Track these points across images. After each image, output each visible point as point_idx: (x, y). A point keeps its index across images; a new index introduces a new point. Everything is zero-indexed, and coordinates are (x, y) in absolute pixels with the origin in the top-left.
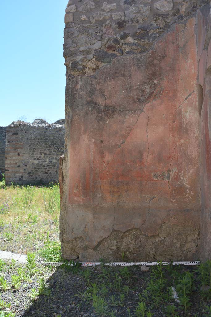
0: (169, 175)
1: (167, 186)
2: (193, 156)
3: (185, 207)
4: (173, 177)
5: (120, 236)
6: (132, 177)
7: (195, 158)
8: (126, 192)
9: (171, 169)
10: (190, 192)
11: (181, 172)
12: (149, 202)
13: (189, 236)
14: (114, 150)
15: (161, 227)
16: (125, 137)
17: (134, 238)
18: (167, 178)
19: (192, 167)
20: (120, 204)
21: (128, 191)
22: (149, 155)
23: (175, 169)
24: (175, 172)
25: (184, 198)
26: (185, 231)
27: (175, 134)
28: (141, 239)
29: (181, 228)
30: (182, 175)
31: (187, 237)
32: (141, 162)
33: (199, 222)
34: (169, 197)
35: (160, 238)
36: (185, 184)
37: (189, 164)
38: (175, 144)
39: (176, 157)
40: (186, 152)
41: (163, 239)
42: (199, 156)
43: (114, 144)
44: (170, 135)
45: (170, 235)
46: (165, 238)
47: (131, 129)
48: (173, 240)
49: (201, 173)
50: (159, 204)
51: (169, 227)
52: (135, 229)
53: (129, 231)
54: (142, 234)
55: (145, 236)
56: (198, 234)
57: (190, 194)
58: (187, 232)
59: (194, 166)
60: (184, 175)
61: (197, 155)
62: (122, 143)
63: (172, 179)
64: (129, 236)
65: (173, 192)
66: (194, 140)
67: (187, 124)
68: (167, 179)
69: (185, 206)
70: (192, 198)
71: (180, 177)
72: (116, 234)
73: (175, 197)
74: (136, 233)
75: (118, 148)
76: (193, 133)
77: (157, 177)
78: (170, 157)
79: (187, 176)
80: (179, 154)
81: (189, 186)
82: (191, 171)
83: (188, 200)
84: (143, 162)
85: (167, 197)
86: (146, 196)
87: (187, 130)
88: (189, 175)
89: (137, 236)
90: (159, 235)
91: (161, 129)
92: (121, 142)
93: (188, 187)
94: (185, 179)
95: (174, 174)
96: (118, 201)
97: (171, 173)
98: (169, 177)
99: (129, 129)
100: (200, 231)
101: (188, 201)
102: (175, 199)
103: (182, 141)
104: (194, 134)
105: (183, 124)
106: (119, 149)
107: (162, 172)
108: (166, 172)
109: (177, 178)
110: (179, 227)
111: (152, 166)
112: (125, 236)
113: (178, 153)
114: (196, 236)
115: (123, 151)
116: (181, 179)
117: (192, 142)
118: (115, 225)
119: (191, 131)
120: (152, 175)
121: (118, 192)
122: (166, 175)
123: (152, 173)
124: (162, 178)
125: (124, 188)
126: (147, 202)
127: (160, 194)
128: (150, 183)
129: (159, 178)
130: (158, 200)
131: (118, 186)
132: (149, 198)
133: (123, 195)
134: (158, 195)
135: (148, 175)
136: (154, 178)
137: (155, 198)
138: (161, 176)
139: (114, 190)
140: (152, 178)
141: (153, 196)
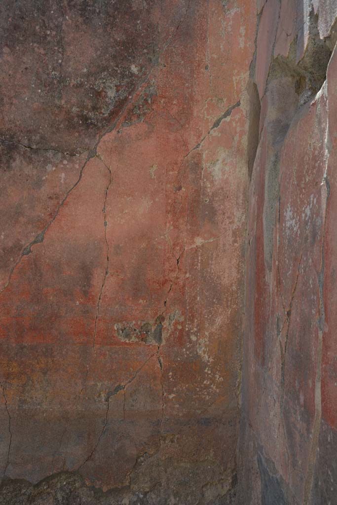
0: (161, 329)
1: (155, 358)
2: (226, 281)
3: (199, 412)
4: (170, 335)
5: (24, 494)
6: (60, 333)
7: (231, 285)
8: (45, 373)
9: (167, 313)
10: (215, 374)
11: (193, 322)
12: (107, 400)
13: (208, 487)
14: (12, 259)
15: (137, 464)
16: (43, 225)
17: (63, 497)
18: (155, 338)
19: (220, 310)
20: (25, 407)
21: (49, 373)
22: (107, 276)
23: (176, 314)
24: (177, 323)
25: (198, 389)
26: (198, 474)
27: (181, 221)
28: (84, 500)
29: (188, 465)
30: (195, 329)
31: (204, 489)
32: (85, 293)
33: (235, 450)
34: (160, 387)
35: (134, 494)
36: (200, 352)
37: (214, 303)
38: (179, 248)
39: (181, 283)
40: (207, 271)
41: (141, 496)
42: (240, 282)
43: (10, 244)
44: (168, 224)
45: (160, 485)
46: (145, 494)
47: (61, 203)
48: (166, 501)
49: (243, 326)
50: (133, 406)
51: (158, 465)
52: (67, 472)
53: (47, 479)
54: (87, 487)
55: (92, 492)
56: (232, 482)
57: (213, 380)
58: (202, 476)
59: (227, 307)
60: (199, 331)
61: (235, 280)
62: (35, 242)
63: (167, 340)
64: (49, 493)
65: (171, 374)
66: (230, 239)
67: (214, 194)
68: (154, 341)
69: (199, 409)
70: (218, 391)
71: (188, 334)
72: (12, 490)
73: (175, 386)
74: (68, 483)
75: (23, 255)
76: (227, 221)
77: (128, 336)
78: (165, 282)
79: (207, 333)
80: (188, 275)
81: (211, 360)
82: (219, 321)
83: (208, 394)
84: (93, 294)
85: (154, 388)
86: (99, 384)
87: (213, 212)
88: (213, 330)
89: (71, 492)
90: (132, 487)
91: (144, 206)
92: (32, 239)
93: (208, 361)
94: (201, 341)
95: (172, 327)
96: (20, 400)
97: (166, 324)
98: (161, 335)
99: (55, 202)
100: (236, 474)
101: (207, 398)
102: (173, 392)
103: (199, 241)
104: (230, 223)
105: (204, 194)
106: (25, 257)
107: (144, 323)
108: (152, 322)
109: (180, 338)
110: (182, 464)
111: (117, 307)
112: (40, 494)
113: (186, 273)
114: (228, 487)
115: (36, 265)
116: (190, 342)
117: (224, 245)
118: (10, 467)
119: (224, 214)
120: (115, 330)
121: (22, 374)
122: (153, 330)
123: (116, 324)
124: (142, 339)
125: (38, 364)
126: (99, 401)
127: (135, 379)
128: (109, 351)
129: (133, 337)
130: (131, 394)
131: (23, 359)
132: (107, 390)
133: (36, 383)
134: (130, 382)
135: (103, 330)
136: (120, 337)
137: (122, 390)
138: (140, 332)
139: (11, 369)
140: (114, 337)
141: (116, 386)
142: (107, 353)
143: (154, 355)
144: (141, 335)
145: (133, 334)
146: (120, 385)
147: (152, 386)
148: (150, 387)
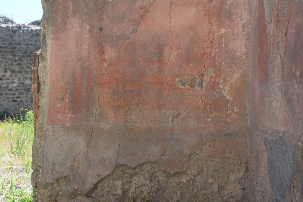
0: (202, 81)
1: (199, 97)
2: (239, 53)
3: (225, 129)
4: (208, 84)
5: (128, 173)
6: (146, 83)
7: (242, 56)
8: (138, 106)
9: (205, 72)
10: (234, 107)
11: (220, 77)
12: (172, 121)
13: (231, 173)
14: (120, 42)
15: (190, 159)
16: (137, 23)
17: (149, 176)
18: (199, 86)
19: (236, 70)
20: (128, 124)
21: (140, 105)
22: (171, 51)
23: (211, 72)
24: (211, 77)
25: (224, 116)
26: (225, 165)
27: (213, 20)
28: (160, 178)
29: (219, 160)
30: (222, 81)
31: (229, 174)
32: (160, 61)
33: (246, 152)
34: (202, 114)
35: (188, 175)
36: (225, 94)
37: (232, 66)
38: (211, 35)
39: (213, 55)
40: (228, 48)
41: (193, 177)
42: (247, 54)
43: (119, 34)
44: (205, 22)
45: (203, 172)
46: (195, 176)
47: (146, 11)
48: (207, 180)
49: (250, 79)
50: (187, 125)
51: (202, 160)
52: (150, 162)
53: (140, 165)
54: (162, 171)
55: (165, 174)
56: (246, 170)
57: (233, 111)
58: (228, 167)
59: (240, 68)
60: (224, 82)
61: (244, 53)
62: (132, 32)
63: (206, 87)
64: (141, 174)
65: (208, 107)
66: (241, 29)
67: (231, 4)
68: (198, 88)
69: (225, 127)
70: (236, 117)
71: (218, 83)
72: (121, 170)
73: (211, 114)
74: (152, 168)
75: (126, 40)
76: (239, 19)
77: (184, 85)
78: (204, 54)
79: (228, 84)
80: (217, 50)
81: (231, 99)
82: (235, 76)
83: (230, 118)
84: (164, 61)
85: (199, 115)
86: (168, 112)
87: (231, 14)
88: (232, 82)
89: (153, 173)
90: (187, 171)
91: (192, 11)
92: (131, 31)
93: (230, 100)
94: (226, 88)
95: (209, 80)
96: (124, 121)
97: (205, 78)
98: (202, 84)
99: (143, 10)
100: (248, 166)
101: (230, 121)
102: (210, 117)
103: (223, 31)
104: (241, 20)
105: (225, 4)
106: (127, 41)
107: (192, 77)
108: (197, 77)
109: (214, 85)
110: (216, 160)
111: (177, 68)
112: (136, 173)
113: (216, 49)
114: (243, 174)
115: (133, 45)
116: (219, 88)
117: (238, 33)
118: (120, 157)
119: (237, 15)
120: (176, 82)
121: (126, 106)
122: (198, 82)
123: (177, 78)
124: (192, 86)
125: (134, 100)
126: (168, 122)
127: (188, 109)
128: (173, 93)
129: (187, 86)
130: (186, 118)
131: (126, 97)
132: (172, 116)
133: (133, 111)
134: (185, 111)
135: (170, 82)
136: (179, 86)
137: (181, 116)
138: (190, 82)
139: (119, 103)
140: (176, 85)
141: (177, 113)
142: (172, 94)
143: (198, 96)
144: (191, 84)
145: (187, 84)
146: (179, 113)
147: (198, 113)
148: (197, 114)
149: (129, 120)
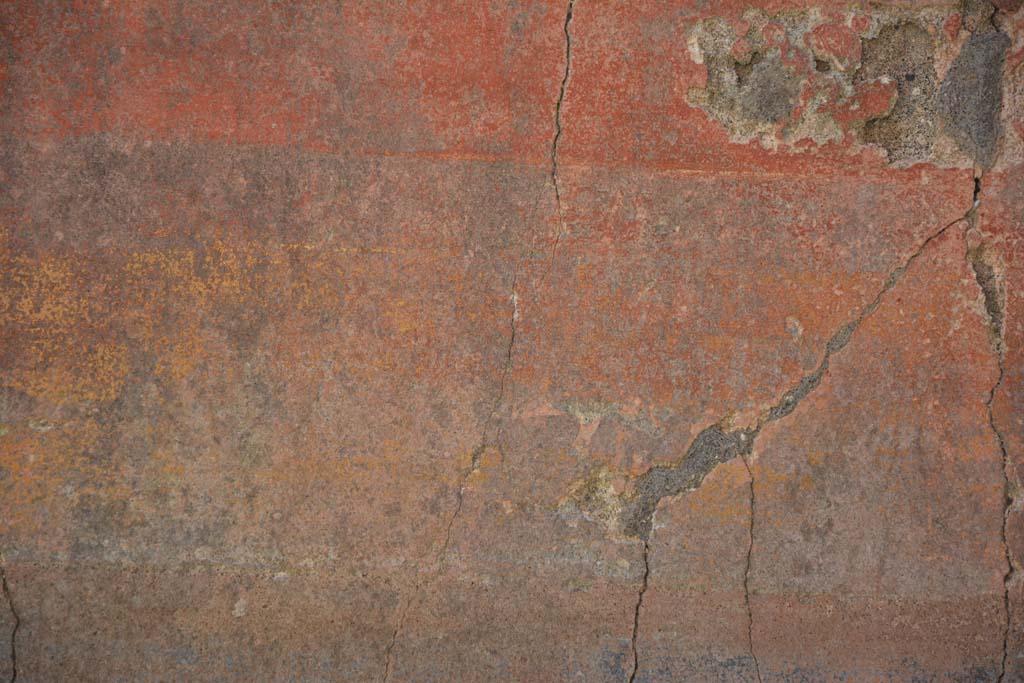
1: (949, 254)
6: (340, 81)
8: (244, 338)
12: (637, 525)
18: (954, 118)
20: (118, 551)
21: (269, 333)
68: (945, 145)
77: (773, 105)
86: (588, 421)
96: (83, 509)
98: (996, 100)
107: (879, 19)
108: (934, 13)
120: (691, 69)
121: (102, 338)
122: (942, 67)
123: (699, 29)
124: (870, 123)
125: (202, 274)
126: (588, 530)
127: (820, 390)
128: (649, 203)
129: (810, 115)
130: (792, 489)
131: (103, 241)
132: (638, 460)
133: (187, 396)
134: (786, 407)
135: (616, 68)
136: (724, 116)
137: (735, 464)
138: (855, 78)
139: (26, 305)
140: (685, 111)
141: (695, 430)
142: (642, 215)
143: (942, 234)
144: (862, 96)
145: (810, 93)
146: (718, 428)
147: (931, 438)
148: (919, 450)
149: (140, 506)
